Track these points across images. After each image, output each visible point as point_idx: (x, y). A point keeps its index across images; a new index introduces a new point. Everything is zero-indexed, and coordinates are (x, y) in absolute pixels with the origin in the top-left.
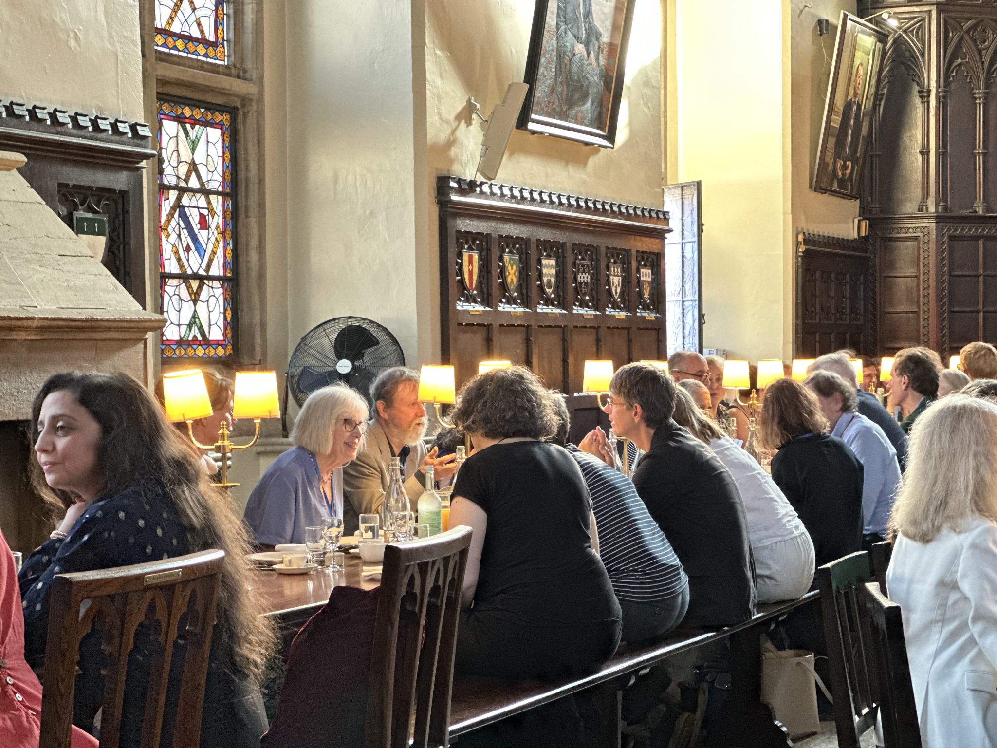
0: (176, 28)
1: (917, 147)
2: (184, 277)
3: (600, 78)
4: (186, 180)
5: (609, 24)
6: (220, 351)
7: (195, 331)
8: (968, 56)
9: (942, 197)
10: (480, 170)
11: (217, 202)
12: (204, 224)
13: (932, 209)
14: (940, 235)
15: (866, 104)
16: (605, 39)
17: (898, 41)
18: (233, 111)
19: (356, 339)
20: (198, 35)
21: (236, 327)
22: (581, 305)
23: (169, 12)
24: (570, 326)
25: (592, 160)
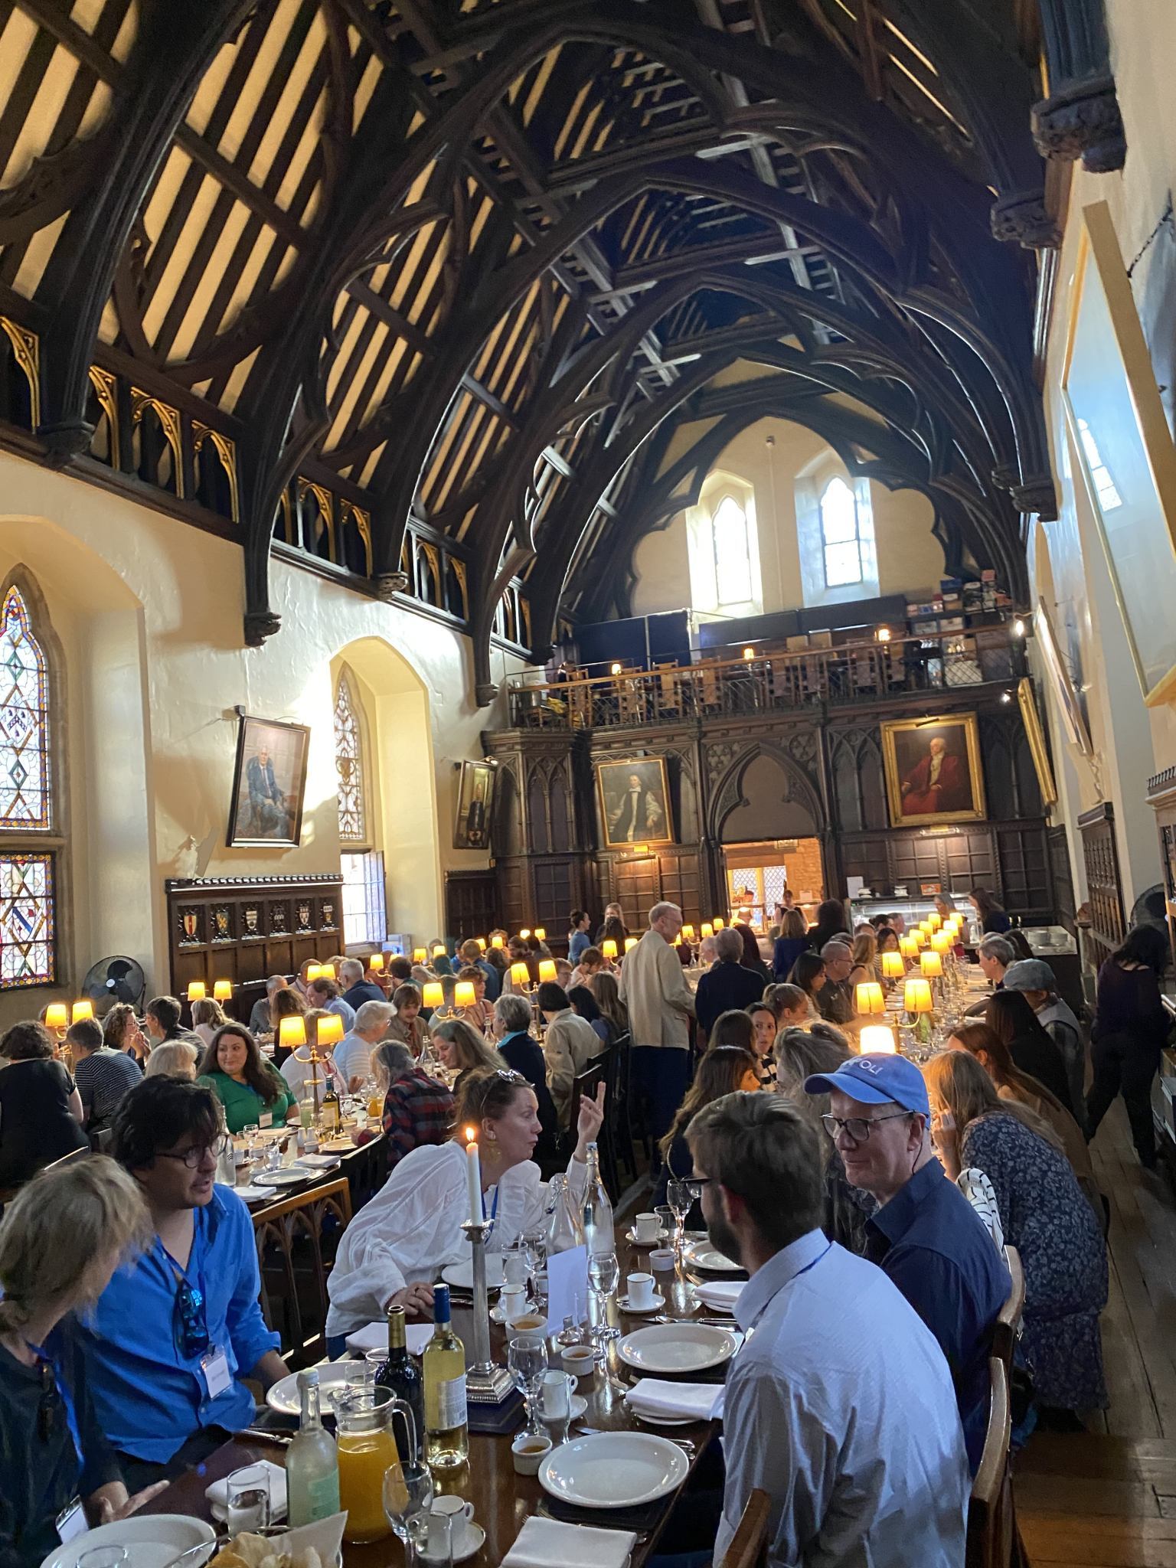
0: (12, 816)
1: (517, 821)
2: (17, 944)
3: (286, 813)
4: (19, 892)
6: (45, 980)
7: (26, 971)
8: (540, 775)
9: (530, 845)
10: (196, 873)
11: (42, 902)
12: (32, 914)
13: (525, 852)
14: (530, 866)
15: (486, 802)
16: (287, 793)
17: (504, 769)
18: (53, 854)
19: (120, 968)
20: (29, 817)
21: (56, 966)
22: (278, 931)
23: (7, 808)
24: (268, 944)
25: (285, 856)
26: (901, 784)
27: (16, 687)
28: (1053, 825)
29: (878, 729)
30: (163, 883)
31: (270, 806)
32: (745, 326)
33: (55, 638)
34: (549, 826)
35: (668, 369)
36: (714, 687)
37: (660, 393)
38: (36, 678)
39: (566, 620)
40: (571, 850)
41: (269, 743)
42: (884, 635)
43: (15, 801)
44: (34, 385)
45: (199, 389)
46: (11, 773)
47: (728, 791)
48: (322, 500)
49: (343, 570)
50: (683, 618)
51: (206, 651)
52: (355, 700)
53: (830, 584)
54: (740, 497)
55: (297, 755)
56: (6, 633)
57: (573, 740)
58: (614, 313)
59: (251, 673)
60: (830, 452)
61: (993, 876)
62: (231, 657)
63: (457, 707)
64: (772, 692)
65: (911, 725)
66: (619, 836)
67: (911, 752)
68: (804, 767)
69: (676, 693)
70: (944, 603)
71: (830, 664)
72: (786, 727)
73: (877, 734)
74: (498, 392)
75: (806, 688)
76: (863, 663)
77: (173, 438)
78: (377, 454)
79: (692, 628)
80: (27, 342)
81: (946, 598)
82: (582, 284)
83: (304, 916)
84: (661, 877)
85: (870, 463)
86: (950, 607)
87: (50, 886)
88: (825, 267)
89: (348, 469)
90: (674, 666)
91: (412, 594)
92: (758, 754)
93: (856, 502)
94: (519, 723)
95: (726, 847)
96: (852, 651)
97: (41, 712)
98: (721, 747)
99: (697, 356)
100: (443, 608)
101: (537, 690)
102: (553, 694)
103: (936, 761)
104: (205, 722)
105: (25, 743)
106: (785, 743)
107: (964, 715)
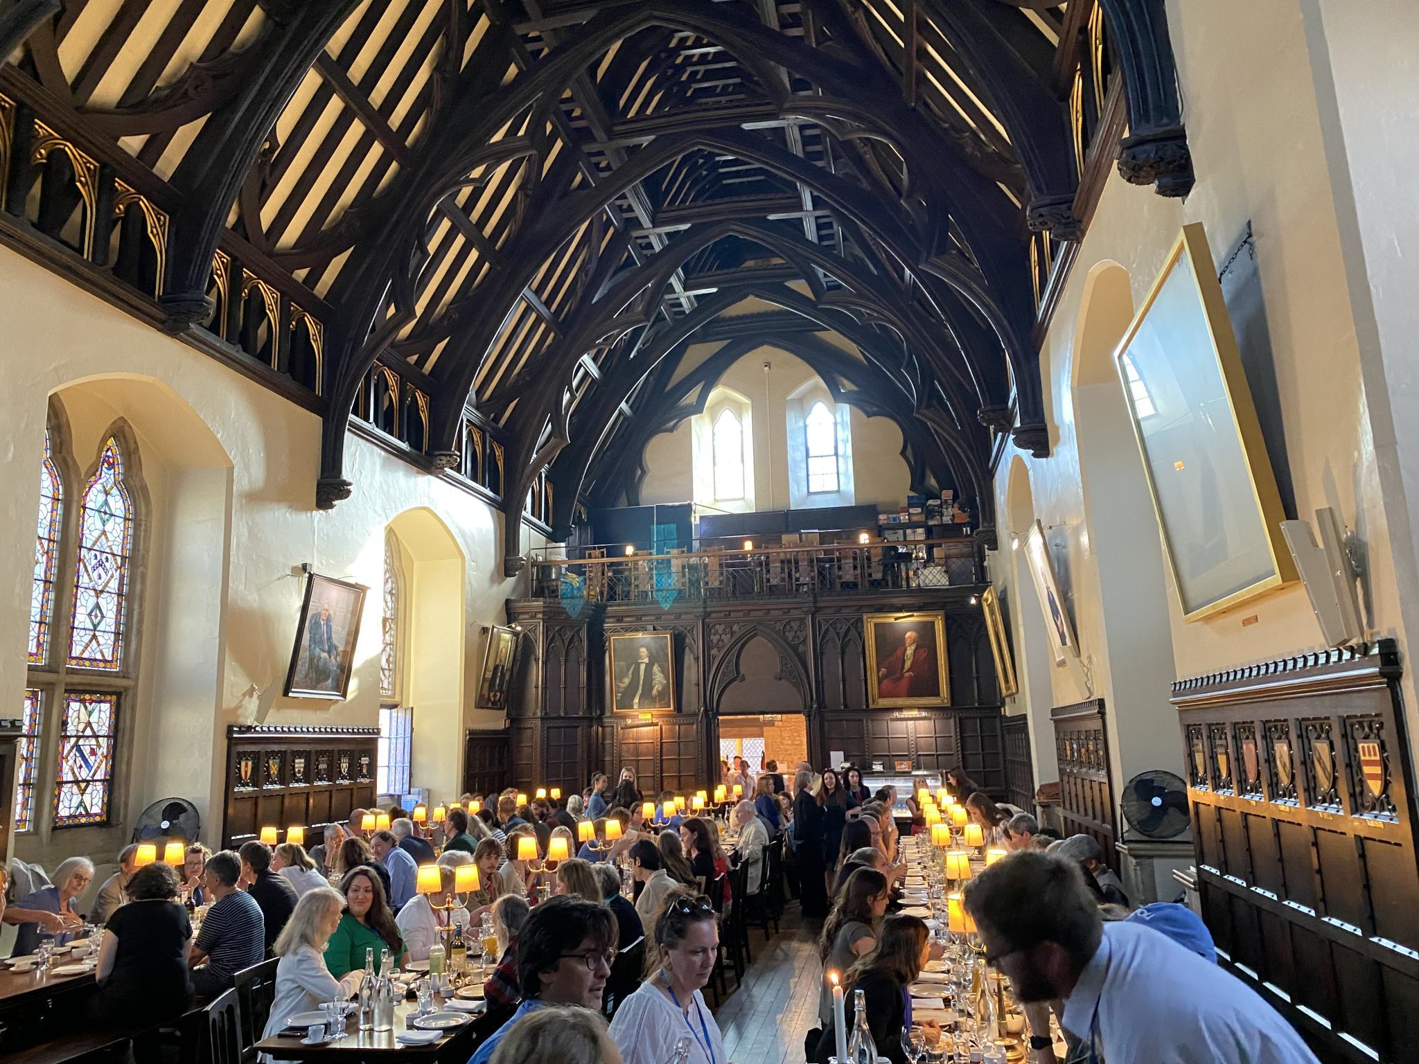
0: (85, 655)
1: (534, 684)
2: (76, 782)
3: (338, 667)
4: (83, 732)
5: (343, 642)
6: (98, 819)
7: (81, 810)
8: (558, 642)
9: (544, 708)
10: (256, 719)
11: (104, 742)
12: (93, 752)
13: (539, 714)
14: (542, 727)
15: (507, 665)
16: (341, 648)
17: (525, 635)
18: (119, 695)
19: (175, 810)
20: (101, 658)
21: (109, 805)
22: (320, 780)
23: (82, 648)
24: (312, 792)
25: (332, 708)
26: (878, 671)
27: (104, 533)
28: (1008, 714)
29: (860, 620)
30: (225, 729)
31: (325, 659)
32: (749, 269)
33: (144, 488)
34: (563, 691)
35: (688, 297)
36: (717, 573)
37: (677, 317)
38: (122, 525)
39: (583, 504)
40: (581, 714)
41: (330, 600)
42: (864, 538)
43: (91, 641)
44: (161, 259)
45: (298, 275)
46: (90, 615)
47: (727, 667)
48: (391, 381)
49: (404, 446)
50: (688, 509)
51: (283, 511)
52: (396, 564)
53: (812, 490)
54: (738, 409)
55: (353, 613)
56: (100, 481)
57: (591, 612)
58: (650, 246)
59: (319, 535)
60: (818, 380)
61: (955, 757)
62: (303, 517)
63: (488, 575)
64: (768, 580)
65: (890, 618)
66: (626, 703)
67: (889, 643)
68: (794, 648)
69: (684, 576)
70: (909, 515)
71: (819, 560)
72: (780, 612)
73: (859, 624)
74: (548, 303)
75: (797, 579)
76: (847, 561)
77: (273, 316)
78: (441, 346)
79: (695, 520)
80: (159, 220)
81: (912, 511)
82: (627, 219)
83: (345, 766)
84: (662, 744)
85: (850, 392)
86: (914, 519)
87: (112, 728)
88: (832, 227)
89: (415, 357)
90: (683, 552)
91: (459, 471)
92: (755, 635)
93: (836, 424)
94: (539, 593)
95: (720, 718)
96: (838, 550)
97: (123, 558)
98: (723, 627)
99: (714, 290)
100: (483, 485)
101: (558, 564)
102: (571, 569)
103: (910, 651)
104: (275, 577)
105: (106, 585)
106: (779, 626)
107: (935, 613)
